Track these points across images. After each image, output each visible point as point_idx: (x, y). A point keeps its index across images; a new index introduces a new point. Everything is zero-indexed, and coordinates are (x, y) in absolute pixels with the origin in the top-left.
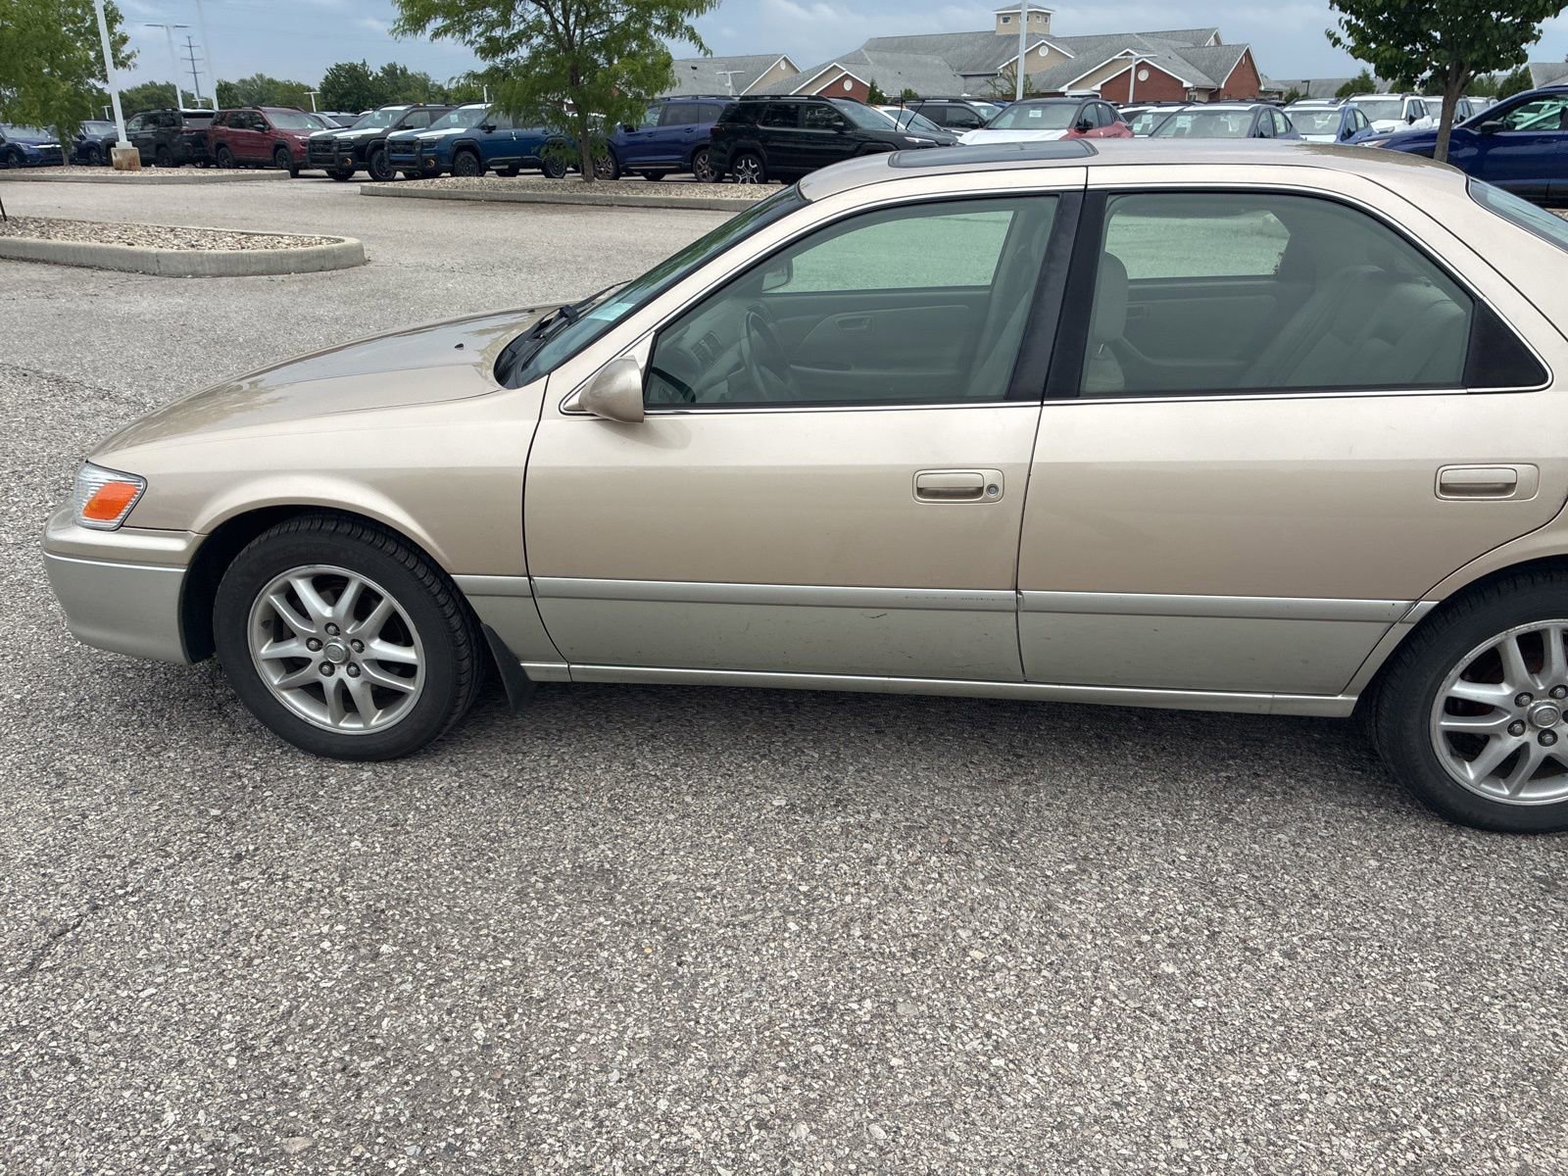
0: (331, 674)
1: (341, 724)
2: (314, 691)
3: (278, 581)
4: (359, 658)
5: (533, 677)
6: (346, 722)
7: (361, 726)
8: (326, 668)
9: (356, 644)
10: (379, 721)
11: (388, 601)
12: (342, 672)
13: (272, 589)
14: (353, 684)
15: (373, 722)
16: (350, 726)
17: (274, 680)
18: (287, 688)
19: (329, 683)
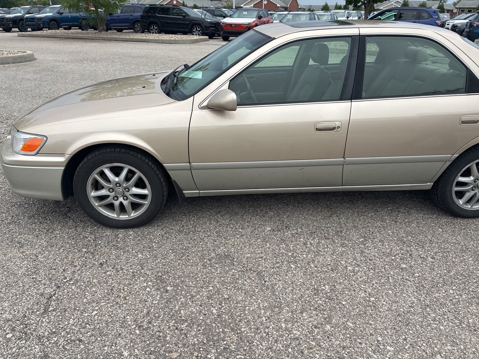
0: (117, 200)
1: (120, 217)
2: (110, 207)
3: (98, 170)
4: (127, 194)
5: (187, 196)
6: (121, 216)
7: (127, 216)
8: (115, 198)
9: (127, 189)
10: (134, 215)
11: (138, 174)
12: (121, 199)
13: (96, 173)
14: (125, 203)
15: (132, 215)
16: (123, 217)
17: (96, 204)
18: (100, 206)
19: (117, 203)
